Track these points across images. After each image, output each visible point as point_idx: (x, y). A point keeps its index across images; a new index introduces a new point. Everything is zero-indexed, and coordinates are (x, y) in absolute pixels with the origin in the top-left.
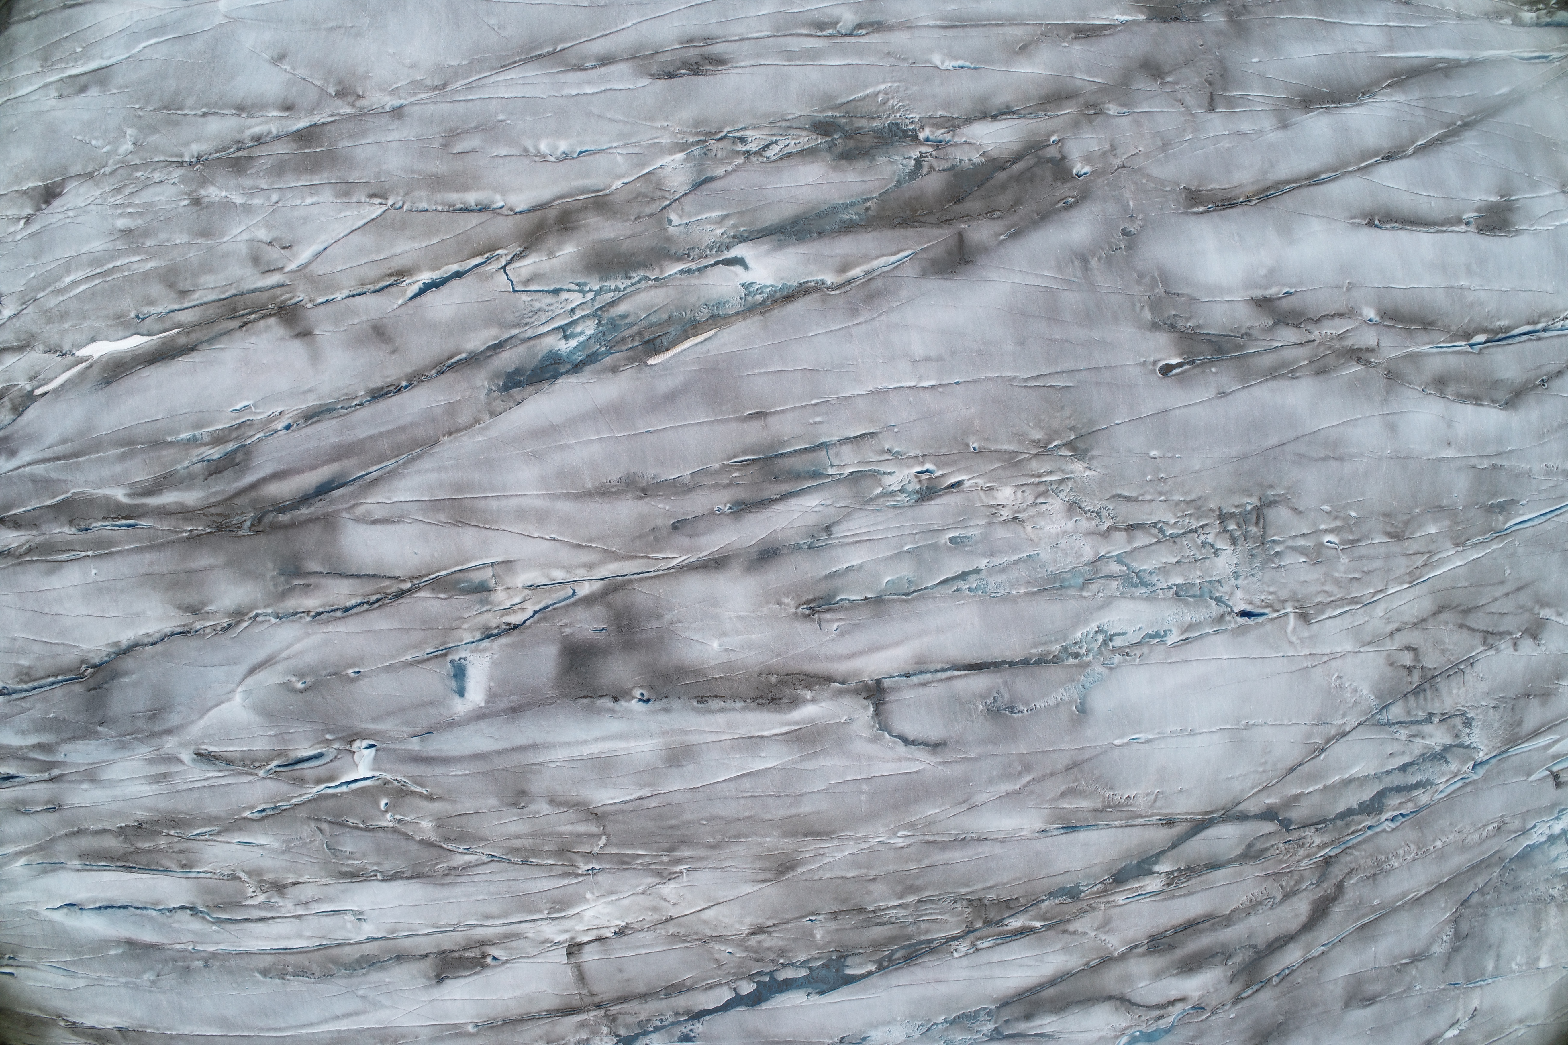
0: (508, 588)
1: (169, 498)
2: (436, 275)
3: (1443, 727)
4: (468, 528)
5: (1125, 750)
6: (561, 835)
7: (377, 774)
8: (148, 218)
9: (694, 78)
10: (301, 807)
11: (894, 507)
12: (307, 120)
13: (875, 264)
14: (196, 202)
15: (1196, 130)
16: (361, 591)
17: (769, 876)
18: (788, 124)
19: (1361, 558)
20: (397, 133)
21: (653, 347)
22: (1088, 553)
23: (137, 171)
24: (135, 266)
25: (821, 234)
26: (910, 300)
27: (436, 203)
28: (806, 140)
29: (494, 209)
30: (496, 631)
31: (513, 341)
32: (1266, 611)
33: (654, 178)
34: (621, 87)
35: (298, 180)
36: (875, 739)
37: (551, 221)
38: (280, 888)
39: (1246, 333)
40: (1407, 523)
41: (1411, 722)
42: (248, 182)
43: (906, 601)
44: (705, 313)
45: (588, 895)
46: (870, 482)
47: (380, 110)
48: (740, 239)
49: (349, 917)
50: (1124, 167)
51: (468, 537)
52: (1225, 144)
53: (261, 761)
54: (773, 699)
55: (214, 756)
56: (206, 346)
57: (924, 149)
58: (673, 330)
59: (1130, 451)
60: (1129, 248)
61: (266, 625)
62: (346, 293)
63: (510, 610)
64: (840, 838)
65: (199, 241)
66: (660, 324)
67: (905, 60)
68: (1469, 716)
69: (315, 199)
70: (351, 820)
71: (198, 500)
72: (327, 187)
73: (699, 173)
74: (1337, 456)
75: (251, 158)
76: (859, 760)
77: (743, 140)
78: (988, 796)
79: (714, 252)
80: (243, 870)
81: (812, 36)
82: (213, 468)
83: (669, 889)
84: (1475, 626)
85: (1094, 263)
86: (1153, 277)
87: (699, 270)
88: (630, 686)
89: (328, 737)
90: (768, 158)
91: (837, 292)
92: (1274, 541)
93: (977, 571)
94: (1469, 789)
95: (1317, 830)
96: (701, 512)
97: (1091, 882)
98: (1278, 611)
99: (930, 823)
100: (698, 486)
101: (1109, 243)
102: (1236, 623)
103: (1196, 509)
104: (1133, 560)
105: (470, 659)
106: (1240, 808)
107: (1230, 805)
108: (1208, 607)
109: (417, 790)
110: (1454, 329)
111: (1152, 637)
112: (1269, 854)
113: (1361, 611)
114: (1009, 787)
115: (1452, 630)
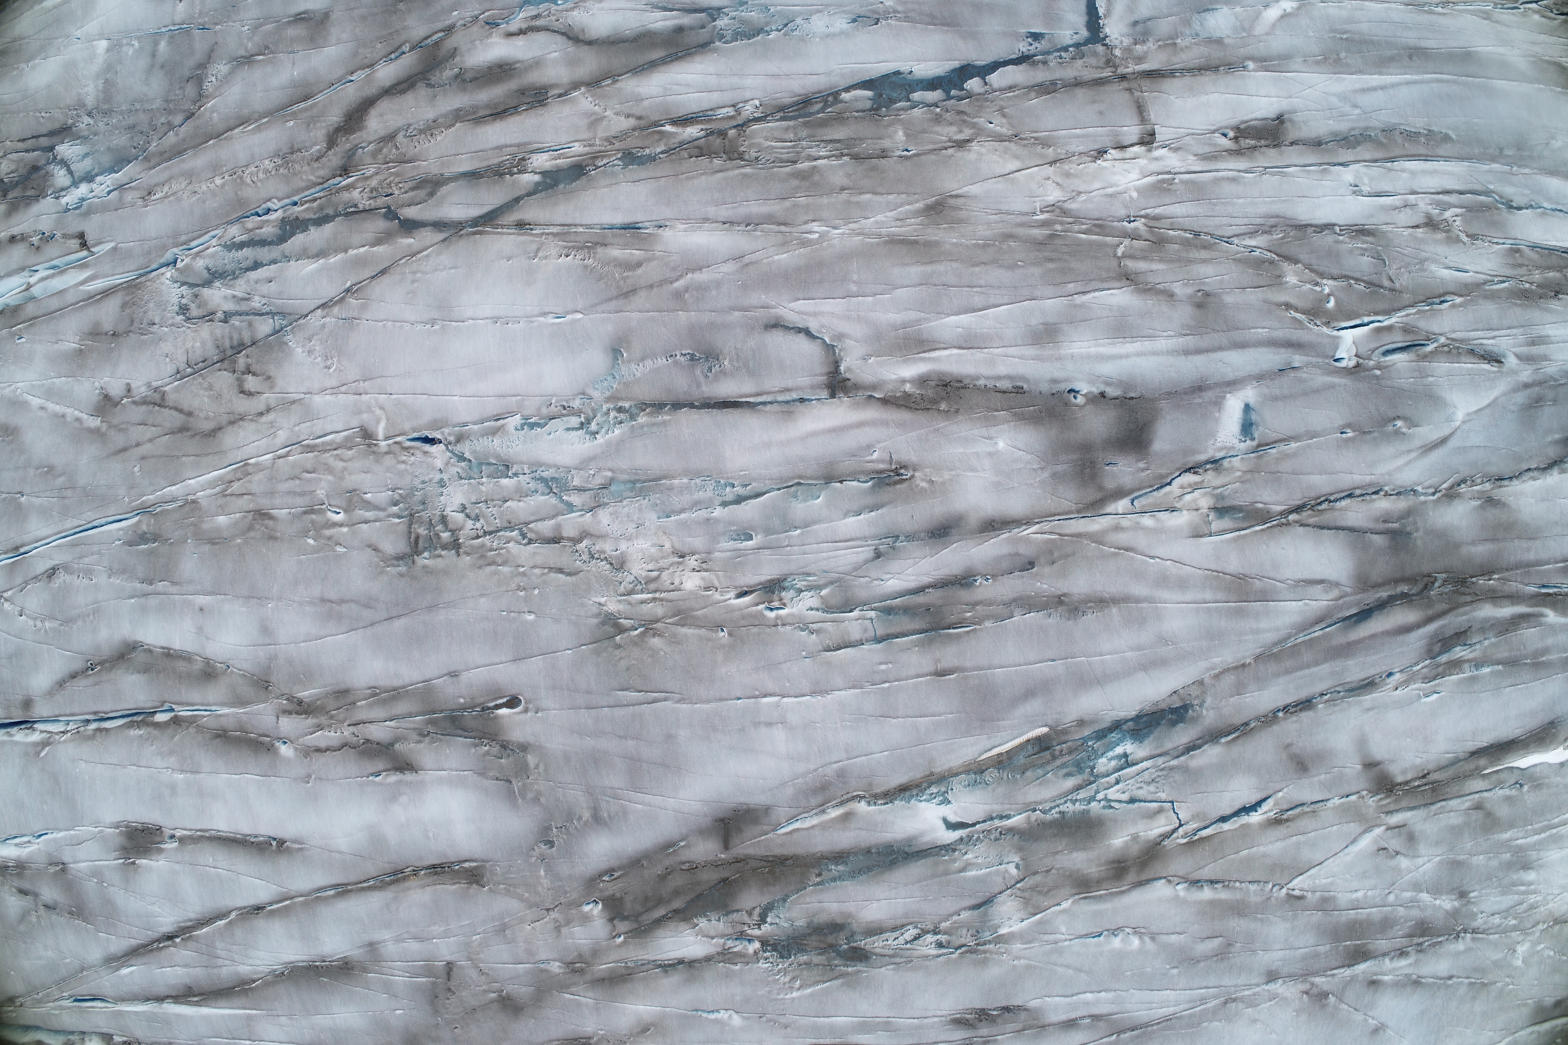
0: (1197, 510)
1: (1506, 611)
2: (1245, 819)
3: (211, 307)
4: (1234, 573)
5: (571, 307)
6: (1161, 260)
7: (1335, 333)
8: (1507, 881)
9: (984, 1007)
10: (1407, 303)
11: (809, 575)
12: (1357, 971)
13: (815, 821)
14: (1463, 895)
15: (468, 945)
16: (1336, 513)
17: (952, 201)
18: (893, 960)
19: (302, 494)
20: (1274, 958)
21: (1042, 744)
22: (604, 517)
23: (1514, 926)
24: (1521, 834)
25: (868, 851)
26: (784, 784)
27: (1241, 889)
28: (876, 944)
29: (1186, 882)
30: (1208, 467)
31: (1176, 754)
32: (409, 444)
33: (1031, 909)
34: (1057, 999)
35: (1369, 914)
36: (840, 337)
37: (1133, 870)
38: (1431, 224)
39: (424, 736)
40: (250, 528)
41: (247, 314)
42: (1415, 913)
43: (800, 477)
44: (989, 776)
45: (1135, 195)
46: (833, 602)
47: (1288, 980)
48: (949, 848)
49: (1366, 189)
50: (548, 910)
51: (1234, 564)
52: (437, 929)
53: (1442, 352)
54: (946, 386)
55: (1485, 359)
56: (1462, 756)
57: (757, 932)
58: (1021, 760)
59: (557, 621)
60: (548, 828)
61: (1426, 484)
62: (1330, 804)
63: (1195, 488)
64: (879, 236)
65: (1462, 857)
66: (1033, 766)
67: (769, 1021)
68: (181, 317)
69: (1355, 896)
70: (1361, 288)
71: (1481, 609)
72: (1343, 907)
73: (985, 914)
74: (328, 604)
75: (1410, 936)
76: (859, 317)
77: (940, 945)
78: (722, 270)
79: (976, 836)
80: (1464, 243)
82: (1462, 639)
83: (1054, 195)
84: (175, 414)
85: (587, 815)
86: (523, 797)
87: (992, 819)
88: (1088, 407)
89: (1378, 372)
90: (916, 927)
91: (855, 794)
92: (399, 517)
93: (724, 504)
94: (184, 238)
95: (356, 206)
96: (1006, 579)
97: (609, 169)
98: (396, 443)
99: (784, 244)
100: (1007, 604)
101: (568, 833)
102: (443, 433)
103: (486, 556)
104: (555, 506)
105: (1236, 441)
106: (442, 236)
107: (454, 239)
108: (474, 452)
109: (1298, 316)
110: (192, 730)
111: (537, 425)
112: (411, 184)
113: (301, 438)
114: (697, 276)
115: (200, 411)
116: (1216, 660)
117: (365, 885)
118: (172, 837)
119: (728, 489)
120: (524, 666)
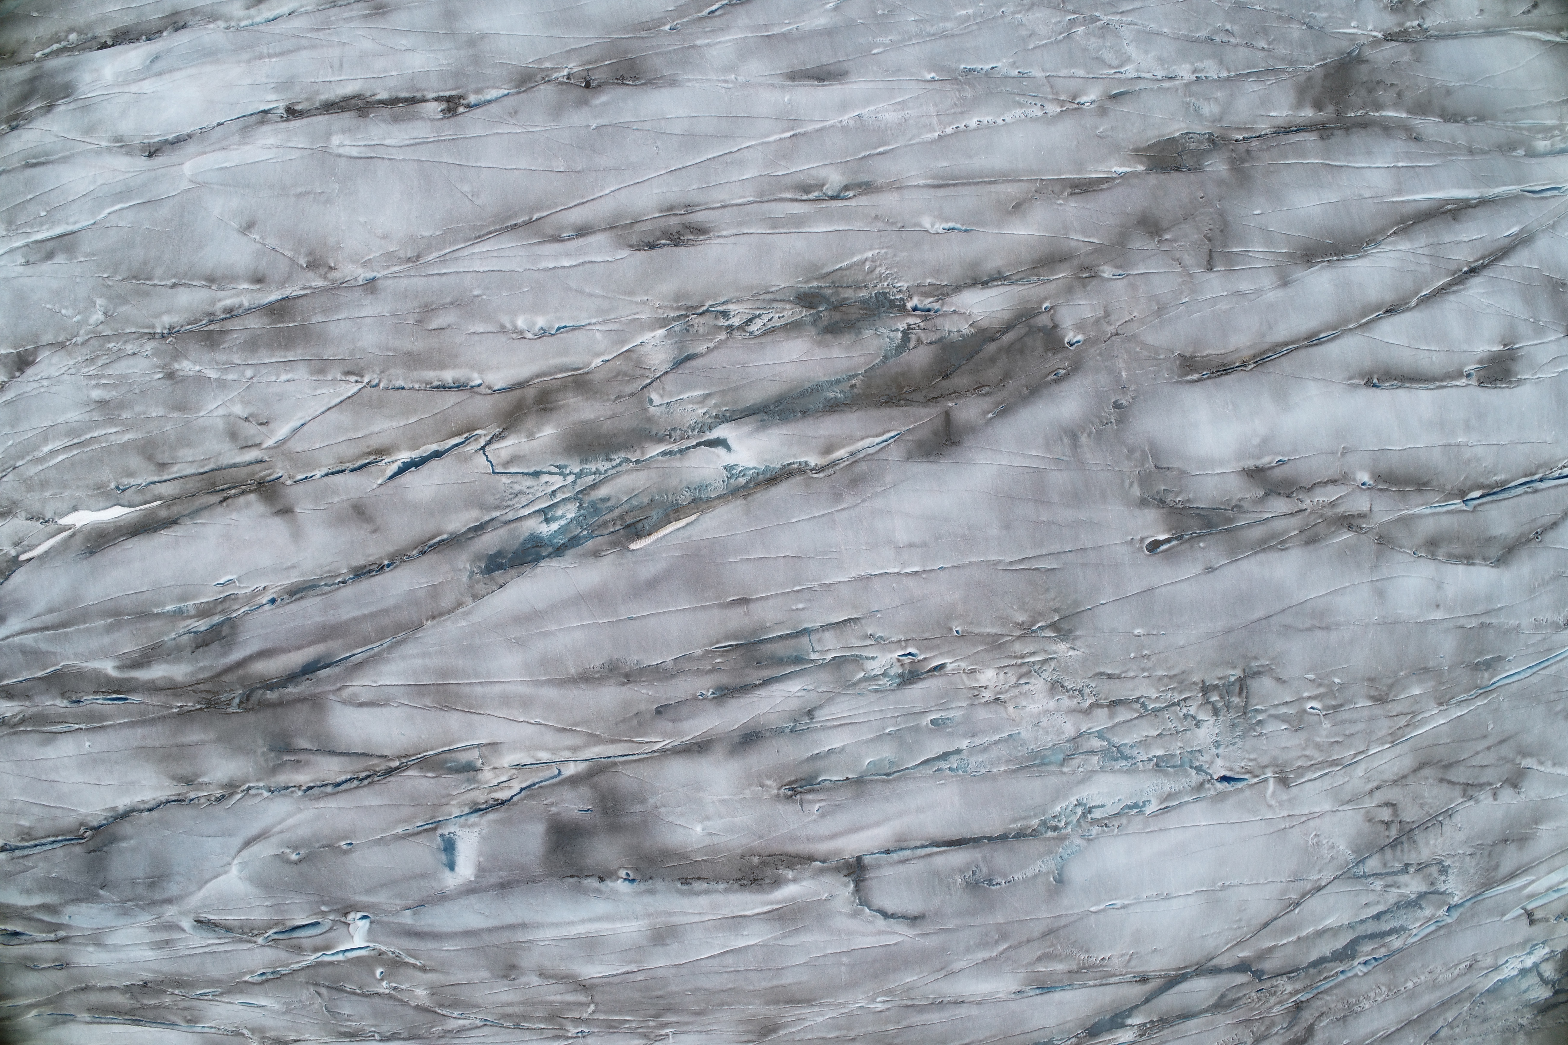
0: (494, 768)
1: (157, 672)
2: (415, 454)
3: (1419, 877)
4: (453, 712)
5: (1101, 916)
6: (551, 1003)
7: (372, 945)
8: (123, 390)
9: (675, 249)
10: (300, 973)
11: (877, 691)
12: (278, 293)
13: (860, 445)
14: (170, 375)
15: (1193, 291)
16: (350, 769)
18: (772, 296)
19: (1343, 722)
20: (371, 308)
21: (635, 531)
22: (1070, 730)
23: (109, 342)
24: (113, 437)
25: (805, 413)
26: (894, 485)
27: (412, 381)
29: (473, 387)
30: (484, 806)
31: (494, 523)
32: (1246, 776)
33: (634, 356)
34: (599, 259)
35: (272, 356)
36: (855, 914)
37: (529, 401)
38: (282, 1044)
39: (1236, 506)
40: (1391, 687)
41: (1387, 874)
42: (221, 357)
43: (887, 781)
44: (687, 496)
46: (852, 666)
47: (353, 283)
48: (722, 419)
50: (1117, 334)
51: (454, 721)
52: (1223, 306)
53: (259, 929)
54: (755, 880)
55: (214, 924)
56: (187, 520)
57: (911, 320)
58: (655, 514)
59: (1114, 631)
60: (1119, 421)
61: (259, 799)
62: (325, 470)
63: (498, 787)
64: (820, 1005)
65: (175, 415)
66: (642, 508)
67: (894, 224)
68: (1446, 865)
69: (290, 376)
70: (348, 986)
71: (186, 674)
72: (301, 364)
73: (680, 350)
74: (1324, 625)
75: (224, 332)
76: (839, 935)
77: (725, 314)
78: (965, 963)
79: (696, 433)
80: (246, 1028)
81: (796, 200)
82: (200, 640)
84: (1454, 779)
85: (1083, 439)
86: (1143, 452)
87: (681, 451)
88: (615, 868)
89: (323, 908)
90: (751, 333)
91: (821, 475)
92: (1257, 711)
93: (958, 751)
94: (1442, 931)
95: (1289, 978)
96: (684, 697)
97: (1066, 1036)
98: (1258, 777)
99: (909, 989)
100: (681, 672)
101: (1100, 418)
102: (1215, 789)
103: (1178, 683)
104: (1114, 735)
105: (459, 833)
106: (1214, 963)
107: (1204, 961)
108: (1187, 776)
109: (412, 961)
110: (1449, 487)
111: (1130, 807)
112: (1241, 1002)
113: (1342, 772)
114: (986, 954)
115: (1432, 785)
116: (463, 623)
117: (1291, 348)
118: (1468, 376)
119: (955, 766)
120: (1145, 585)
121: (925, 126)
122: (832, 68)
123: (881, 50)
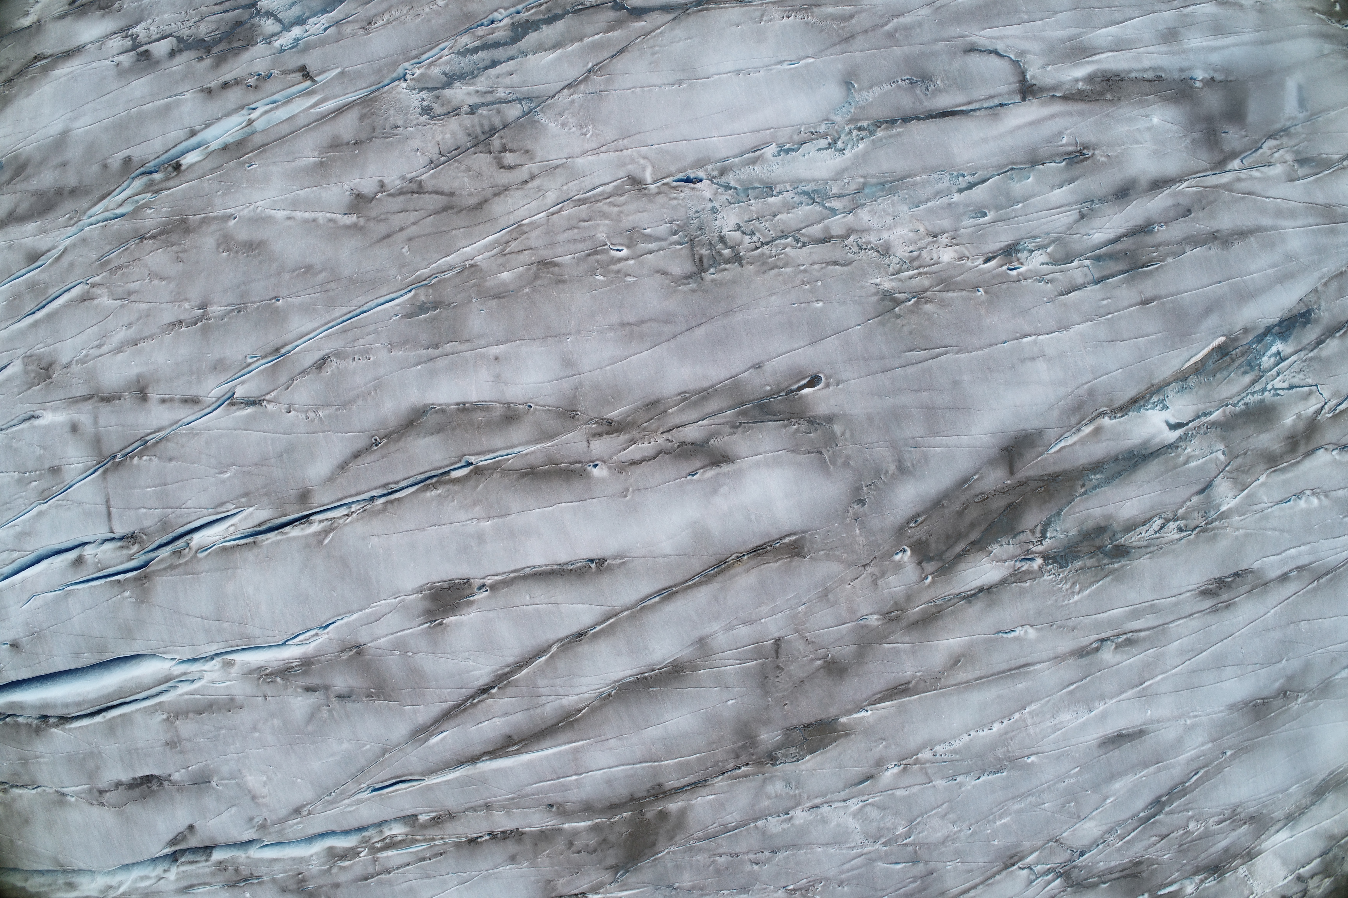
0: (1286, 162)
3: (455, 103)
4: (1322, 204)
5: (802, 54)
9: (1221, 575)
11: (1035, 237)
13: (1075, 438)
15: (794, 617)
18: (1148, 550)
19: (583, 240)
21: (1222, 351)
22: (863, 215)
25: (1117, 459)
26: (1051, 407)
28: (1133, 539)
29: (1337, 449)
30: (1282, 134)
31: (1311, 348)
32: (675, 184)
33: (1240, 487)
34: (1272, 558)
36: (1022, 53)
37: (1302, 442)
39: (737, 427)
40: (536, 277)
41: (494, 104)
43: (1013, 163)
44: (1191, 382)
46: (1058, 256)
48: (1173, 446)
50: (864, 566)
51: (1320, 197)
52: (764, 609)
54: (1108, 80)
57: (1040, 548)
58: (1211, 366)
59: (843, 303)
60: (859, 488)
63: (1279, 148)
66: (1220, 369)
67: (1059, 627)
68: (425, 117)
73: (1209, 497)
74: (628, 328)
76: (1035, 36)
77: (1180, 530)
78: (920, 13)
79: (1190, 433)
81: (1137, 631)
84: (436, 197)
85: (892, 468)
86: (834, 464)
87: (1199, 417)
88: (1205, 89)
90: (1160, 518)
91: (1101, 410)
92: (679, 245)
93: (960, 191)
94: (411, 55)
95: (582, 4)
96: (1174, 224)
98: (664, 184)
100: (1179, 243)
101: (877, 489)
102: (706, 170)
103: (768, 263)
104: (821, 212)
105: (1297, 113)
106: (671, 16)
107: (683, 17)
108: (739, 181)
109: (1321, 16)
110: (496, 475)
111: (790, 151)
113: (571, 195)
114: (902, 20)
115: (464, 189)
116: (1325, 270)
117: (690, 583)
118: (482, 586)
119: (961, 179)
120: (820, 346)
121: (1037, 715)
122: (1111, 747)
123: (1072, 772)
